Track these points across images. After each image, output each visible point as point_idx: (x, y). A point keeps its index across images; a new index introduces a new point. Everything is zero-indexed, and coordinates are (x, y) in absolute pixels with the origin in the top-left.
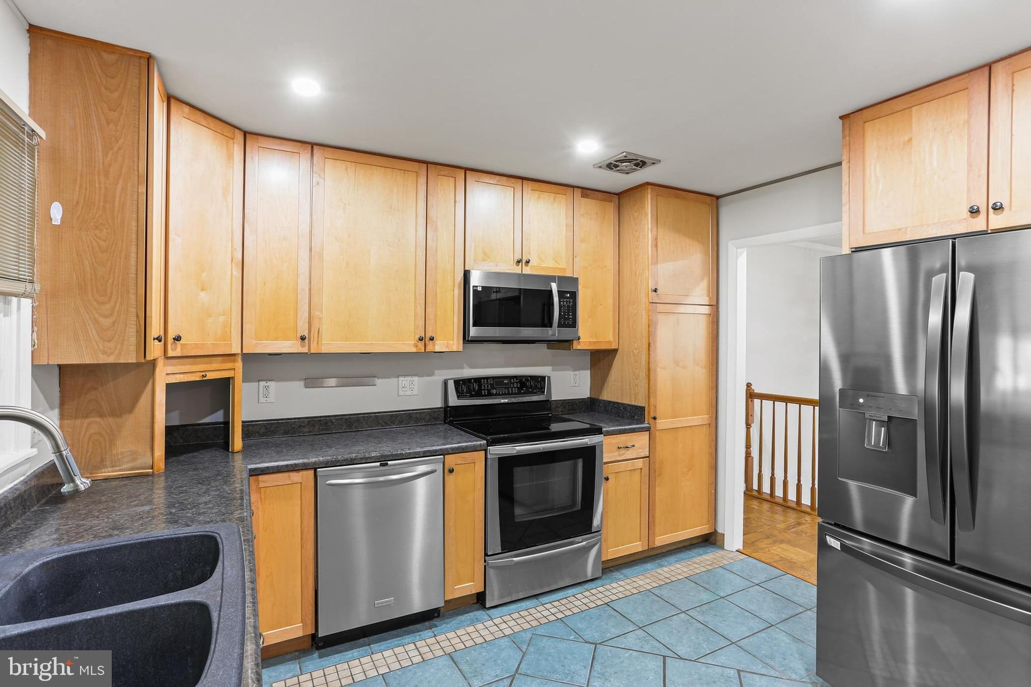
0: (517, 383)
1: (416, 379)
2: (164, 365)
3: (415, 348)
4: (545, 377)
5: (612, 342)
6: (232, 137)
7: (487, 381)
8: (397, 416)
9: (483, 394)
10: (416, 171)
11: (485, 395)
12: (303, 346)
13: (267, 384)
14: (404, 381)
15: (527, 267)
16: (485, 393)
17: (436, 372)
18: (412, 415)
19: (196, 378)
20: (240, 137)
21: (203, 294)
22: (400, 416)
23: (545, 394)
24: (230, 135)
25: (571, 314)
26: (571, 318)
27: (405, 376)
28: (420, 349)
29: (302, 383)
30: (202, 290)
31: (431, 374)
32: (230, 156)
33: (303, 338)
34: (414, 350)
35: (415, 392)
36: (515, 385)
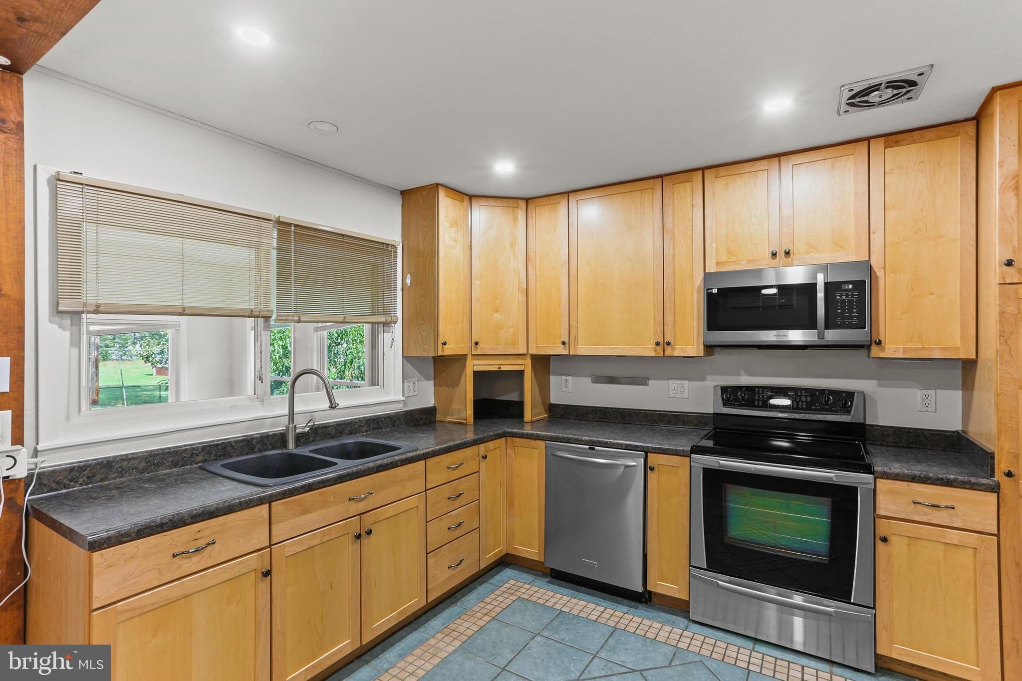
0: (806, 396)
1: (686, 383)
2: (472, 359)
3: (654, 352)
4: (854, 393)
5: (959, 348)
6: (516, 206)
7: (763, 391)
8: (665, 416)
9: (756, 404)
10: (651, 187)
11: (758, 406)
12: (565, 350)
13: (566, 378)
14: (673, 384)
15: (789, 259)
16: (758, 404)
17: (708, 377)
18: (680, 417)
19: (495, 368)
20: (523, 204)
21: (496, 315)
22: (667, 417)
23: (851, 414)
24: (515, 205)
25: (855, 310)
26: (855, 316)
27: (675, 379)
28: (659, 353)
29: (589, 379)
30: (496, 312)
31: (704, 379)
32: (515, 219)
33: (564, 343)
34: (653, 354)
35: (685, 395)
36: (803, 399)
